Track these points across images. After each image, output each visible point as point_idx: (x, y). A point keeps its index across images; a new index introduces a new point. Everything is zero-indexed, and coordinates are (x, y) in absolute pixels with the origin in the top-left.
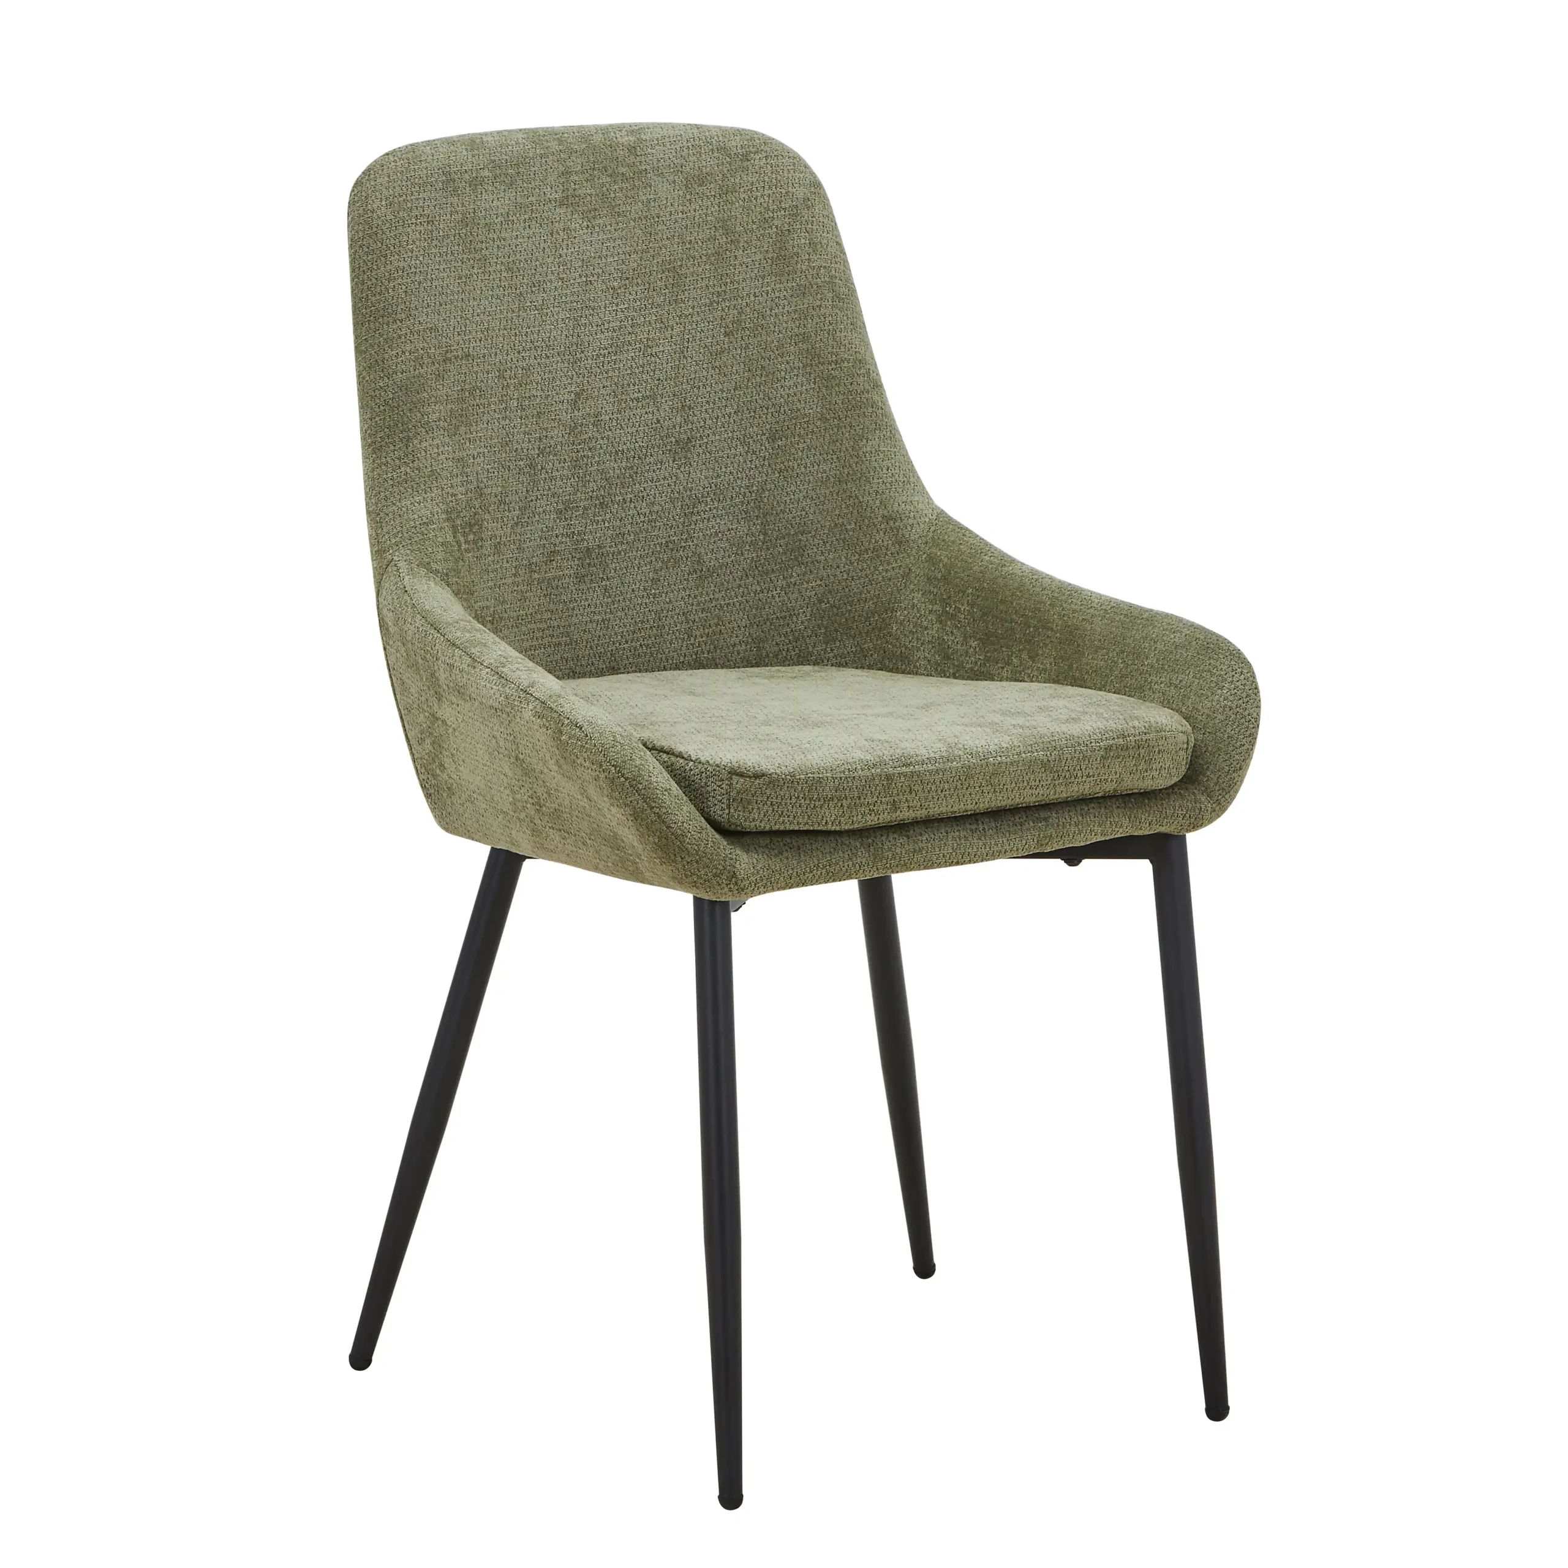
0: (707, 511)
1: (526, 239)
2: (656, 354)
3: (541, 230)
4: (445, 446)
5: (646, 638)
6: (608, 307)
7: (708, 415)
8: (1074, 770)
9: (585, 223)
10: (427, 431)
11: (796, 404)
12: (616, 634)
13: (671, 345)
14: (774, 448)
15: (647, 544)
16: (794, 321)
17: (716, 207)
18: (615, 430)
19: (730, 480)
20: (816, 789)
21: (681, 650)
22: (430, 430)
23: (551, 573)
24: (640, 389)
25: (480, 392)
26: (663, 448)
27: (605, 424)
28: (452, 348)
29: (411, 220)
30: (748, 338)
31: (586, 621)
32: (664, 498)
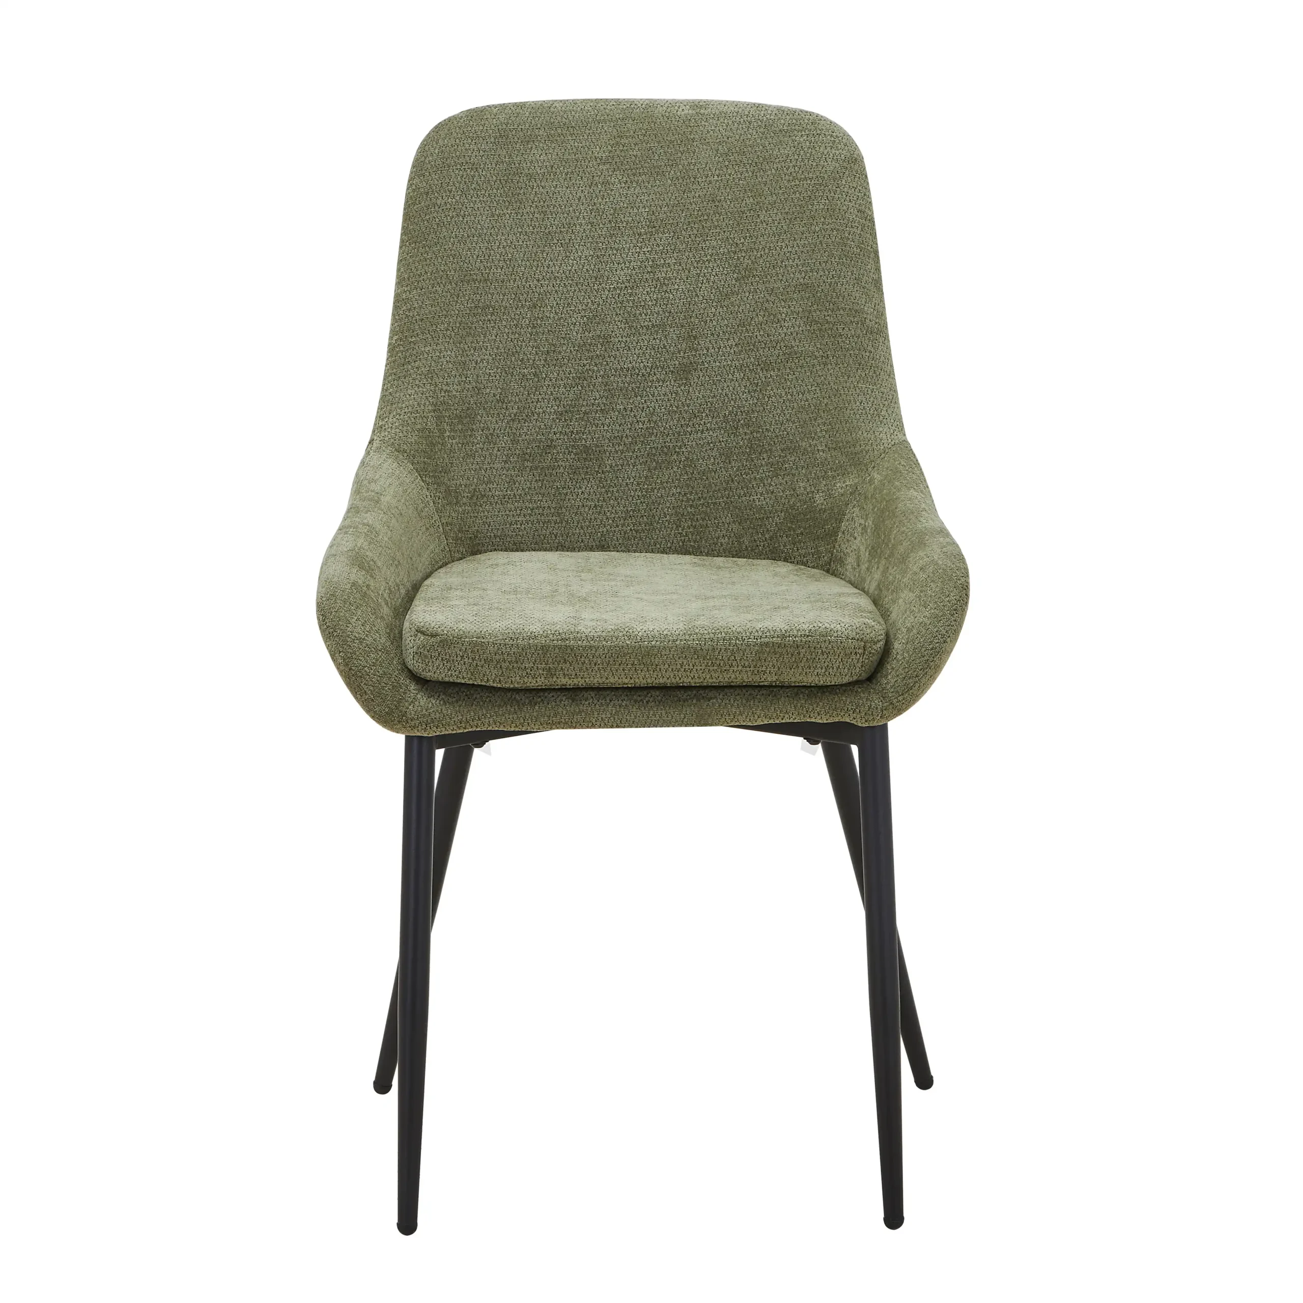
0: (701, 425)
1: (564, 189)
2: (671, 291)
3: (580, 182)
4: (449, 351)
5: (636, 524)
6: (632, 249)
7: (711, 345)
8: (729, 660)
9: (625, 179)
10: (433, 338)
11: (791, 342)
12: (607, 518)
13: (686, 285)
14: (767, 377)
15: (643, 447)
16: (801, 273)
17: (750, 173)
18: (623, 351)
19: (724, 400)
20: (478, 651)
21: (669, 537)
22: (435, 337)
23: (546, 463)
24: (651, 319)
25: (494, 310)
26: (666, 369)
27: (613, 345)
28: (472, 272)
29: (456, 166)
30: (757, 284)
31: (578, 506)
32: (663, 410)
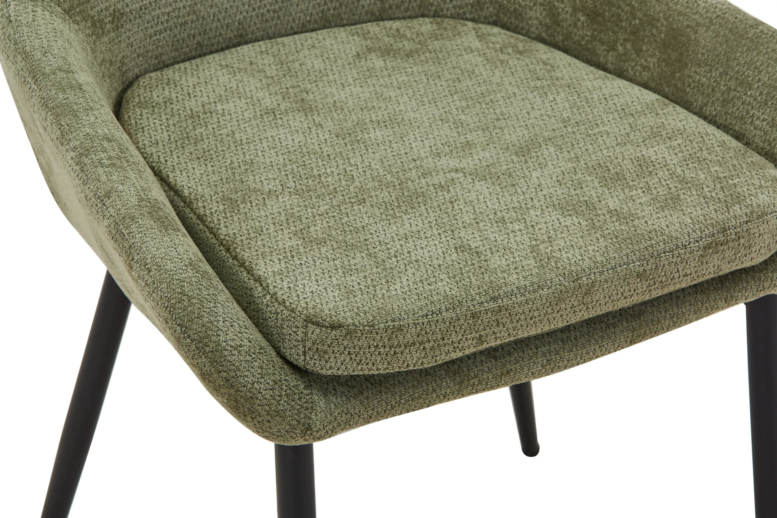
8: (671, 273)
20: (396, 337)
21: (307, 10)
